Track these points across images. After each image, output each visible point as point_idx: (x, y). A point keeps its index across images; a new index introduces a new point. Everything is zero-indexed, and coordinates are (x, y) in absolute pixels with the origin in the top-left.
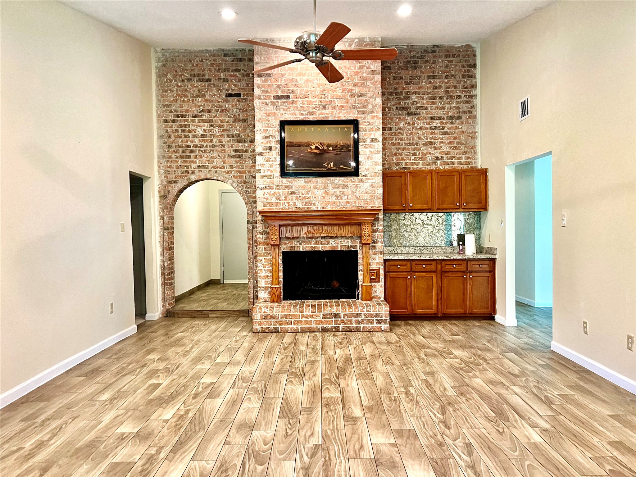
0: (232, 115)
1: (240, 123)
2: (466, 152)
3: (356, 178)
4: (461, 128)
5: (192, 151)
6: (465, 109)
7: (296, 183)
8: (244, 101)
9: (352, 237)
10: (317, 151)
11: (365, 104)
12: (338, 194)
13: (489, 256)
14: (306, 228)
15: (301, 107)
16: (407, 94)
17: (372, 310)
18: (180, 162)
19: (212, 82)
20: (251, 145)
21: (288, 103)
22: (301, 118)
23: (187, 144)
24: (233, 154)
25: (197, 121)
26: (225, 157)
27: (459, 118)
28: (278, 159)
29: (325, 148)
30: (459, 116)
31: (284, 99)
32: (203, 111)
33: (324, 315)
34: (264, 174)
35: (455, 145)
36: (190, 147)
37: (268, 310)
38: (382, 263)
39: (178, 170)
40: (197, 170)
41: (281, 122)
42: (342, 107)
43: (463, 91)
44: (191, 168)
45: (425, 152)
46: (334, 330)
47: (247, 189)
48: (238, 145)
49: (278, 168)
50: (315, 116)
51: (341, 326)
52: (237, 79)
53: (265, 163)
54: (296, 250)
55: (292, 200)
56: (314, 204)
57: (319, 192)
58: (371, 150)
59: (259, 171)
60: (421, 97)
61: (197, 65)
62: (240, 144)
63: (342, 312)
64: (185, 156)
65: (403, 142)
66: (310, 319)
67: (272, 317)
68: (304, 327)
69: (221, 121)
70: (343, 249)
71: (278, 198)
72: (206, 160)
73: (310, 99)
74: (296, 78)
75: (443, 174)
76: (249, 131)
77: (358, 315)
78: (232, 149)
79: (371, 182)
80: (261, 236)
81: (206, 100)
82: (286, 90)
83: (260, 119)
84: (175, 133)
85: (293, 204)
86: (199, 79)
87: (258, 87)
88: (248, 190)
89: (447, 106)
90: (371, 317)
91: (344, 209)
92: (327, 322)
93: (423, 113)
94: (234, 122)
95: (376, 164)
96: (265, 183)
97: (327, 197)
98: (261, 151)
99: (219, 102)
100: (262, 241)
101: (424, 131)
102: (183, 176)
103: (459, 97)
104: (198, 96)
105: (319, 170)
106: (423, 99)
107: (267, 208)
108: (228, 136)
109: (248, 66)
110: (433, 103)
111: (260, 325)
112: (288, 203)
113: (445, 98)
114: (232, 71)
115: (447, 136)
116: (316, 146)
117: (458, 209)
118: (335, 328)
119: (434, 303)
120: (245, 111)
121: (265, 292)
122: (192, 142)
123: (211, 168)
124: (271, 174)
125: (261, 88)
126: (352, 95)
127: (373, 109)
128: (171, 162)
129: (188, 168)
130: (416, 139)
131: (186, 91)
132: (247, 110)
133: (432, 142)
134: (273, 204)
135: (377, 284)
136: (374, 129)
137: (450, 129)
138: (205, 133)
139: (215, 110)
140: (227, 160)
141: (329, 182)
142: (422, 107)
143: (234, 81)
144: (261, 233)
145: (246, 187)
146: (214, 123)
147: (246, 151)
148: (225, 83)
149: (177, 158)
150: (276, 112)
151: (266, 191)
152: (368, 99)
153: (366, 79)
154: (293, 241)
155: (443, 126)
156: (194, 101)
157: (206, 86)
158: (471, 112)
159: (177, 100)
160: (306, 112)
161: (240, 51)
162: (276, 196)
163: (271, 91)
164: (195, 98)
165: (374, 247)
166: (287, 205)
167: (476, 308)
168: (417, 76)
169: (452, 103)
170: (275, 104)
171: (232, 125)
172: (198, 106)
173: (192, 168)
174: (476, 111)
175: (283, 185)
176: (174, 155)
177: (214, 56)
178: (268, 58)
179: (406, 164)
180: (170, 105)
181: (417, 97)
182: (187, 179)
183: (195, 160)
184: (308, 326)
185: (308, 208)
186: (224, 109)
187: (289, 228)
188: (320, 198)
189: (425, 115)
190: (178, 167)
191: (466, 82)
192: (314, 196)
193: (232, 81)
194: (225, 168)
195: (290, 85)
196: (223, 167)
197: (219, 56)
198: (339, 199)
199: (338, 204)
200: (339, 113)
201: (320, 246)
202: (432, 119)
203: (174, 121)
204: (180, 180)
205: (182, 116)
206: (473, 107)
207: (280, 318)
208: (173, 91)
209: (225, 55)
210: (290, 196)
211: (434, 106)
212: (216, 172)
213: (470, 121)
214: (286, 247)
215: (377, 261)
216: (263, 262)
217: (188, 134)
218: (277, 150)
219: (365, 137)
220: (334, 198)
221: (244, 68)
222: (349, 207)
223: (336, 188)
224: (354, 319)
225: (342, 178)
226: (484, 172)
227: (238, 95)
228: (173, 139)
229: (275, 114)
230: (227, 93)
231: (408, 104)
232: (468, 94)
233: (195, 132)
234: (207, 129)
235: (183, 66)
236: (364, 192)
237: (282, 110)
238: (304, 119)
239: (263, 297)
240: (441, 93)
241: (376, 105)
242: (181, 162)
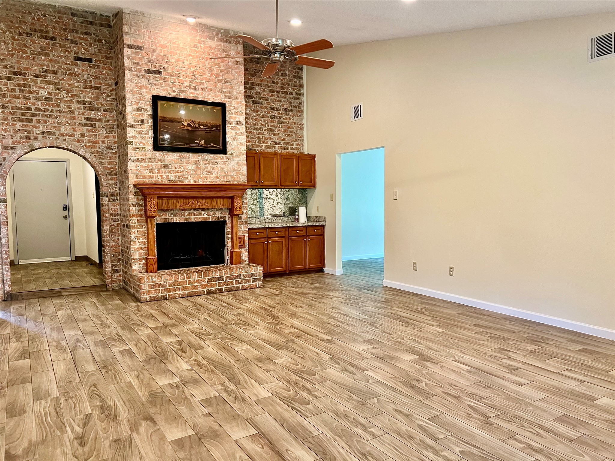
0: (83, 80)
1: (92, 90)
2: (296, 140)
3: (224, 156)
4: (293, 120)
5: (34, 115)
6: (296, 104)
7: (169, 157)
8: (96, 67)
9: (221, 209)
10: (190, 128)
11: (231, 90)
12: (209, 169)
13: (321, 224)
14: (182, 200)
15: (173, 84)
16: (252, 84)
17: (249, 271)
18: (18, 125)
19: (58, 41)
20: (105, 115)
21: (160, 78)
22: (173, 95)
23: (28, 106)
24: (84, 122)
25: (39, 82)
26: (75, 125)
27: (291, 111)
28: (151, 132)
29: (197, 126)
30: (291, 110)
31: (156, 74)
32: (46, 71)
33: (209, 279)
34: (136, 147)
35: (289, 133)
36: (31, 110)
37: (156, 279)
38: (246, 231)
39: (17, 134)
40: (41, 136)
41: (153, 96)
42: (211, 89)
43: (294, 89)
44: (33, 134)
45: (266, 136)
46: (217, 291)
47: (101, 160)
48: (90, 113)
49: (151, 142)
50: (186, 95)
51: (224, 287)
52: (88, 43)
53: (137, 135)
54: (170, 221)
55: (165, 173)
56: (187, 178)
57: (192, 167)
58: (237, 131)
59: (131, 143)
60: (263, 89)
61: (38, 20)
62: (93, 112)
63: (225, 275)
64: (25, 120)
65: (250, 126)
66: (196, 284)
67: (160, 285)
68: (191, 292)
69: (69, 85)
70: (214, 219)
71: (151, 171)
72: (52, 126)
73: (181, 78)
74: (168, 56)
75: (286, 157)
76: (102, 99)
77: (238, 276)
78: (83, 116)
79: (237, 160)
80: (134, 209)
81: (51, 60)
82: (158, 66)
83: (131, 91)
84: (12, 92)
85: (166, 177)
86: (42, 36)
87: (129, 58)
88: (103, 161)
89: (282, 100)
90: (249, 277)
91: (214, 183)
92: (211, 285)
93: (264, 103)
94: (85, 88)
95: (241, 144)
96: (137, 155)
97: (199, 172)
98: (133, 122)
99: (66, 64)
100: (135, 213)
101: (266, 119)
102: (23, 142)
103: (291, 93)
104: (40, 54)
105: (191, 146)
106: (264, 91)
107: (140, 181)
108: (78, 102)
109: (100, 31)
110: (272, 95)
111: (149, 295)
112: (161, 176)
113: (281, 93)
114: (82, 33)
115: (283, 125)
116: (188, 124)
117: (296, 186)
118: (218, 289)
119: (284, 262)
120: (97, 78)
121: (140, 264)
122: (34, 104)
123: (59, 135)
124: (144, 147)
125: (131, 60)
126: (219, 80)
127: (237, 95)
128: (7, 124)
129: (29, 133)
130: (259, 124)
131: (25, 46)
132: (99, 77)
133: (272, 129)
134: (146, 176)
135: (243, 250)
136: (239, 114)
137: (285, 119)
138: (50, 96)
139: (62, 72)
140: (77, 127)
141: (200, 158)
142: (264, 97)
143: (84, 44)
144: (134, 206)
145: (100, 158)
146: (61, 86)
147: (100, 120)
148: (74, 45)
149: (15, 121)
150: (148, 86)
151: (138, 163)
152: (233, 85)
153: (231, 67)
154: (167, 213)
155: (280, 116)
156: (35, 59)
157: (51, 44)
158: (299, 107)
159: (12, 55)
160: (178, 90)
161: (91, 13)
162: (149, 169)
163: (142, 65)
164: (36, 56)
165: (241, 218)
166: (160, 178)
167: (312, 264)
168: (259, 70)
169: (286, 98)
170: (147, 78)
171: (83, 91)
172: (41, 65)
173: (35, 133)
174: (303, 107)
175: (156, 158)
176: (10, 117)
177: (59, 12)
178: (138, 31)
179: (252, 146)
180: (3, 59)
181: (260, 89)
182: (29, 146)
183: (38, 125)
184: (195, 291)
185: (180, 181)
186: (73, 73)
187: (165, 201)
188: (192, 173)
189: (266, 105)
190: (15, 132)
191: (295, 82)
192: (186, 171)
193: (81, 44)
194: (76, 136)
195: (161, 62)
196: (72, 135)
197: (65, 14)
198: (209, 174)
199: (209, 179)
200: (208, 95)
201: (193, 217)
202: (272, 109)
203: (9, 79)
204: (19, 147)
205: (21, 74)
206: (301, 103)
207: (168, 286)
208: (8, 44)
209: (73, 14)
210: (163, 169)
211: (273, 98)
212: (65, 140)
213: (299, 114)
214: (160, 218)
215: (243, 230)
216: (136, 234)
217: (28, 95)
218: (150, 123)
219: (231, 120)
220: (205, 173)
221: (95, 32)
222: (218, 182)
223: (206, 164)
224: (235, 280)
225: (212, 155)
226: (313, 157)
227: (90, 60)
228: (9, 98)
229: (146, 88)
230: (75, 55)
231: (253, 94)
232: (297, 92)
233: (38, 93)
234: (52, 92)
235: (20, 17)
236: (231, 169)
237: (154, 85)
238: (176, 97)
239: (137, 269)
240: (278, 87)
241: (240, 93)
242: (20, 125)
